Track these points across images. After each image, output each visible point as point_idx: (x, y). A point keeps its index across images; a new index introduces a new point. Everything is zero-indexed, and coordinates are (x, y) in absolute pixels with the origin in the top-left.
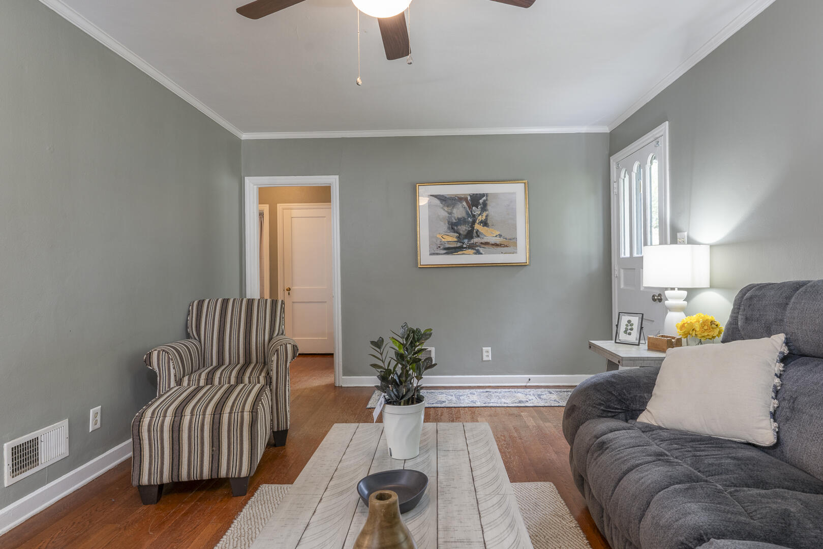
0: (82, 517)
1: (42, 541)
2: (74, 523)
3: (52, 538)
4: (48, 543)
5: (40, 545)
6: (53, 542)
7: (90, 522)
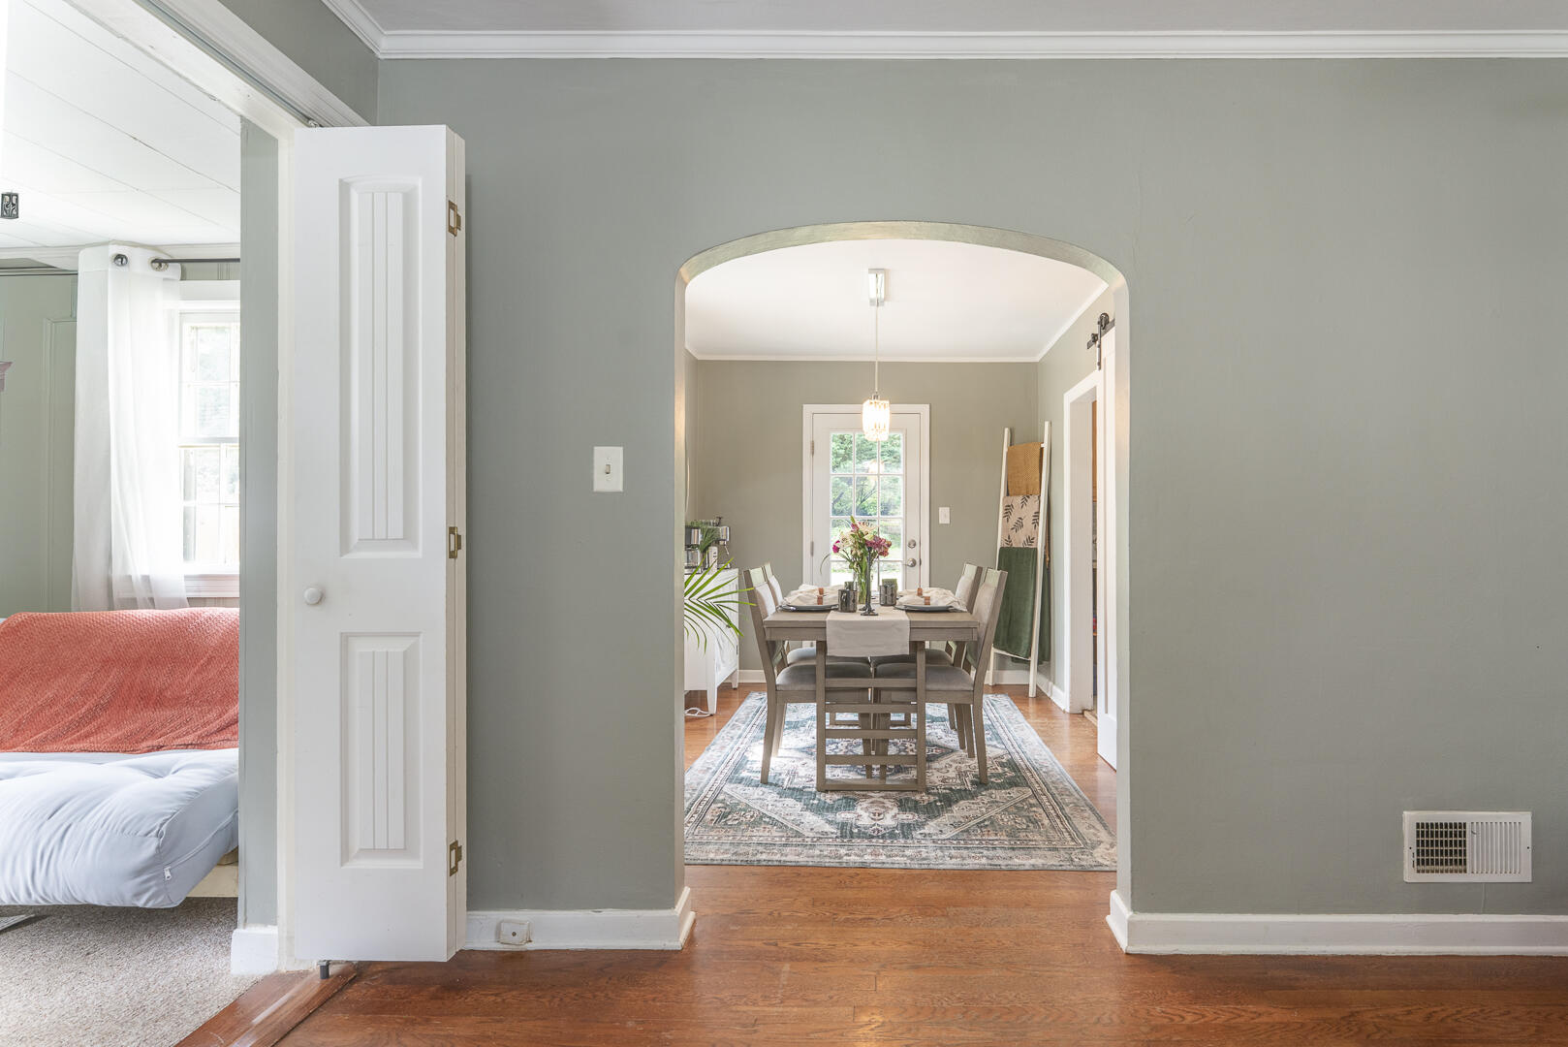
0: (1529, 1013)
1: (1442, 1005)
2: (1509, 1013)
3: (1459, 1012)
4: (1448, 1016)
5: (1435, 1009)
6: (1456, 1020)
7: (1536, 1031)
